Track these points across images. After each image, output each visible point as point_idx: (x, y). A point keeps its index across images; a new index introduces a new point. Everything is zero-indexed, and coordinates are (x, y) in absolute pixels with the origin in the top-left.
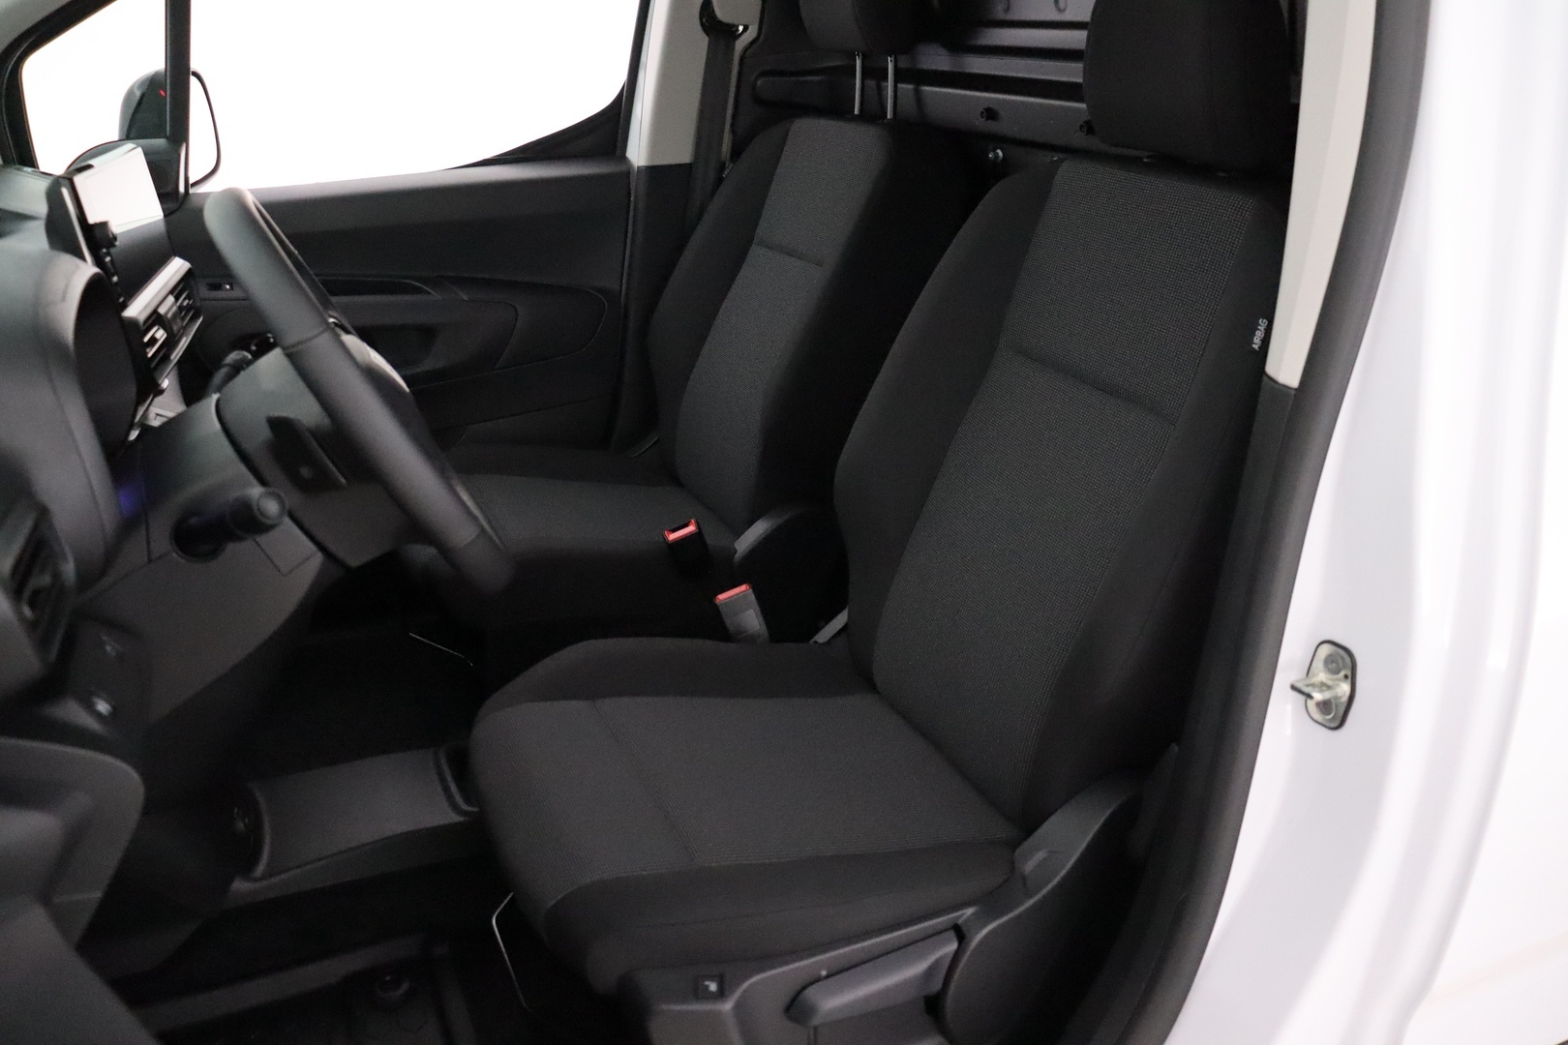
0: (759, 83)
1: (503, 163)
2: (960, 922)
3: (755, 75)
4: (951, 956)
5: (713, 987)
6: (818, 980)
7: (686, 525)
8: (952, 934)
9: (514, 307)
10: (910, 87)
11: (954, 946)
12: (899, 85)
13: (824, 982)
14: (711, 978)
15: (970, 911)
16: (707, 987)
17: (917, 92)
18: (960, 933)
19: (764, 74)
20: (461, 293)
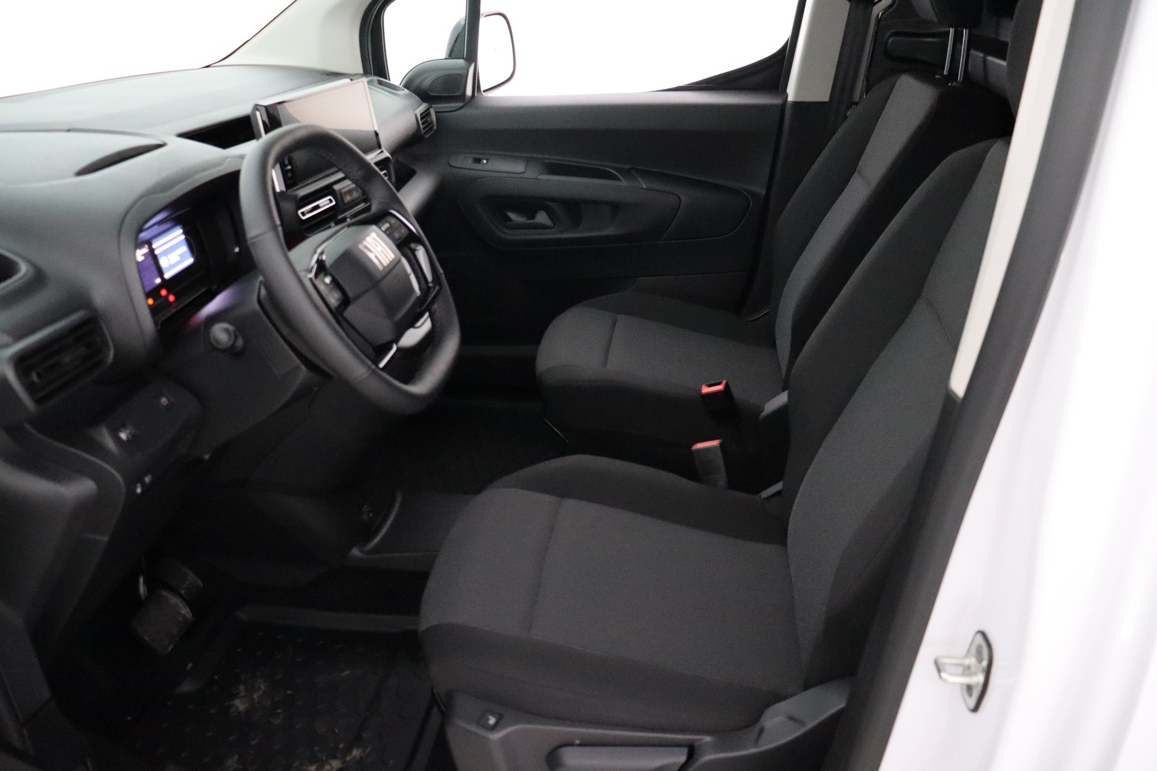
0: (890, 40)
1: (690, 90)
2: (696, 744)
3: (889, 33)
4: (679, 766)
5: (492, 721)
6: (571, 745)
7: (719, 384)
8: (685, 751)
9: (679, 197)
10: (982, 55)
11: (683, 759)
12: (972, 52)
13: (575, 748)
14: (493, 714)
15: (708, 739)
16: (488, 720)
17: (985, 60)
18: (692, 752)
19: (896, 34)
20: (642, 182)
